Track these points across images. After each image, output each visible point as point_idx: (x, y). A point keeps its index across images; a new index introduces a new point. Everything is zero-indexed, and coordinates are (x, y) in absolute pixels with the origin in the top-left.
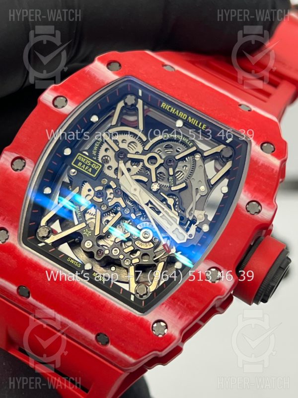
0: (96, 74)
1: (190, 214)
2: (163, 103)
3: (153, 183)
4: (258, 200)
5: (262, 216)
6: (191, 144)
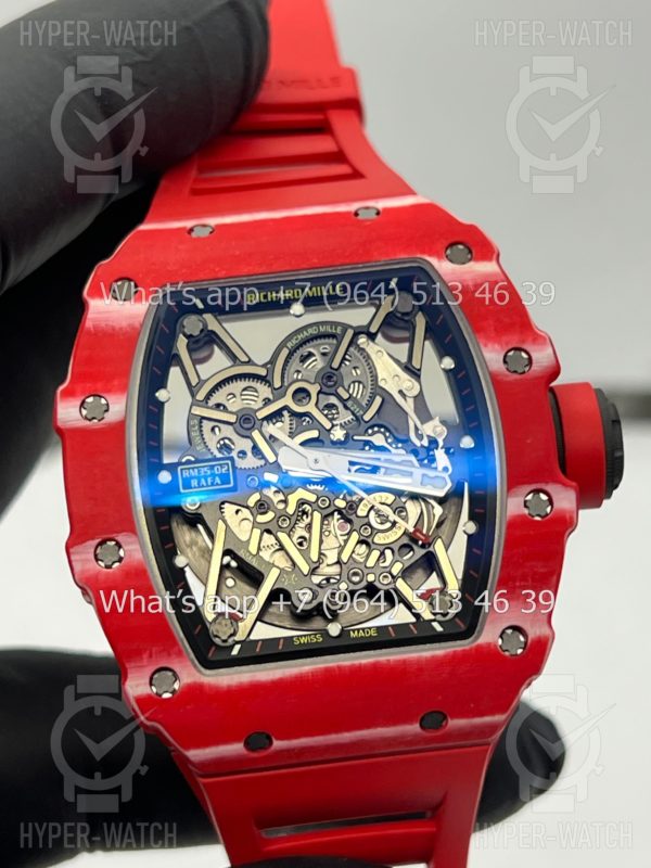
0: (111, 323)
1: (420, 437)
3: (329, 431)
4: (515, 345)
5: (540, 366)
6: (339, 329)
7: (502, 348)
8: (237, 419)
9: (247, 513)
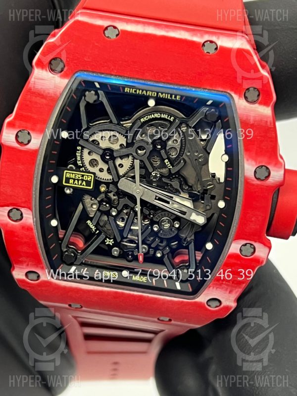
2: (126, 89)
4: (264, 164)
5: (273, 180)
6: (172, 118)
7: (256, 164)
8: (103, 154)
9: (96, 202)
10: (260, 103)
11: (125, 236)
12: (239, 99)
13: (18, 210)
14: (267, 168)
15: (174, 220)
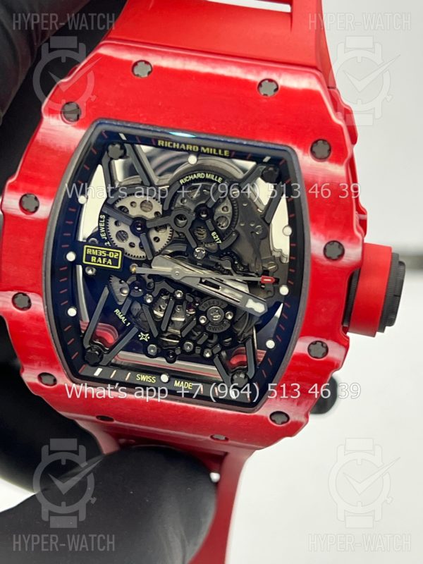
2: (159, 142)
4: (336, 239)
5: (348, 260)
6: (220, 179)
7: (326, 239)
8: (132, 224)
9: (126, 285)
10: (332, 161)
11: (164, 330)
12: (304, 154)
13: (25, 295)
14: (340, 245)
15: (225, 310)
